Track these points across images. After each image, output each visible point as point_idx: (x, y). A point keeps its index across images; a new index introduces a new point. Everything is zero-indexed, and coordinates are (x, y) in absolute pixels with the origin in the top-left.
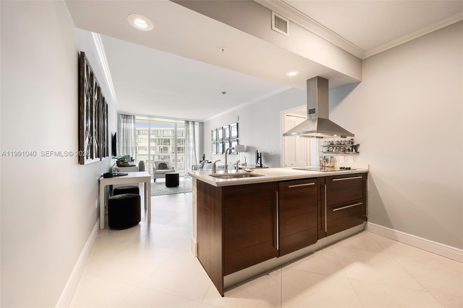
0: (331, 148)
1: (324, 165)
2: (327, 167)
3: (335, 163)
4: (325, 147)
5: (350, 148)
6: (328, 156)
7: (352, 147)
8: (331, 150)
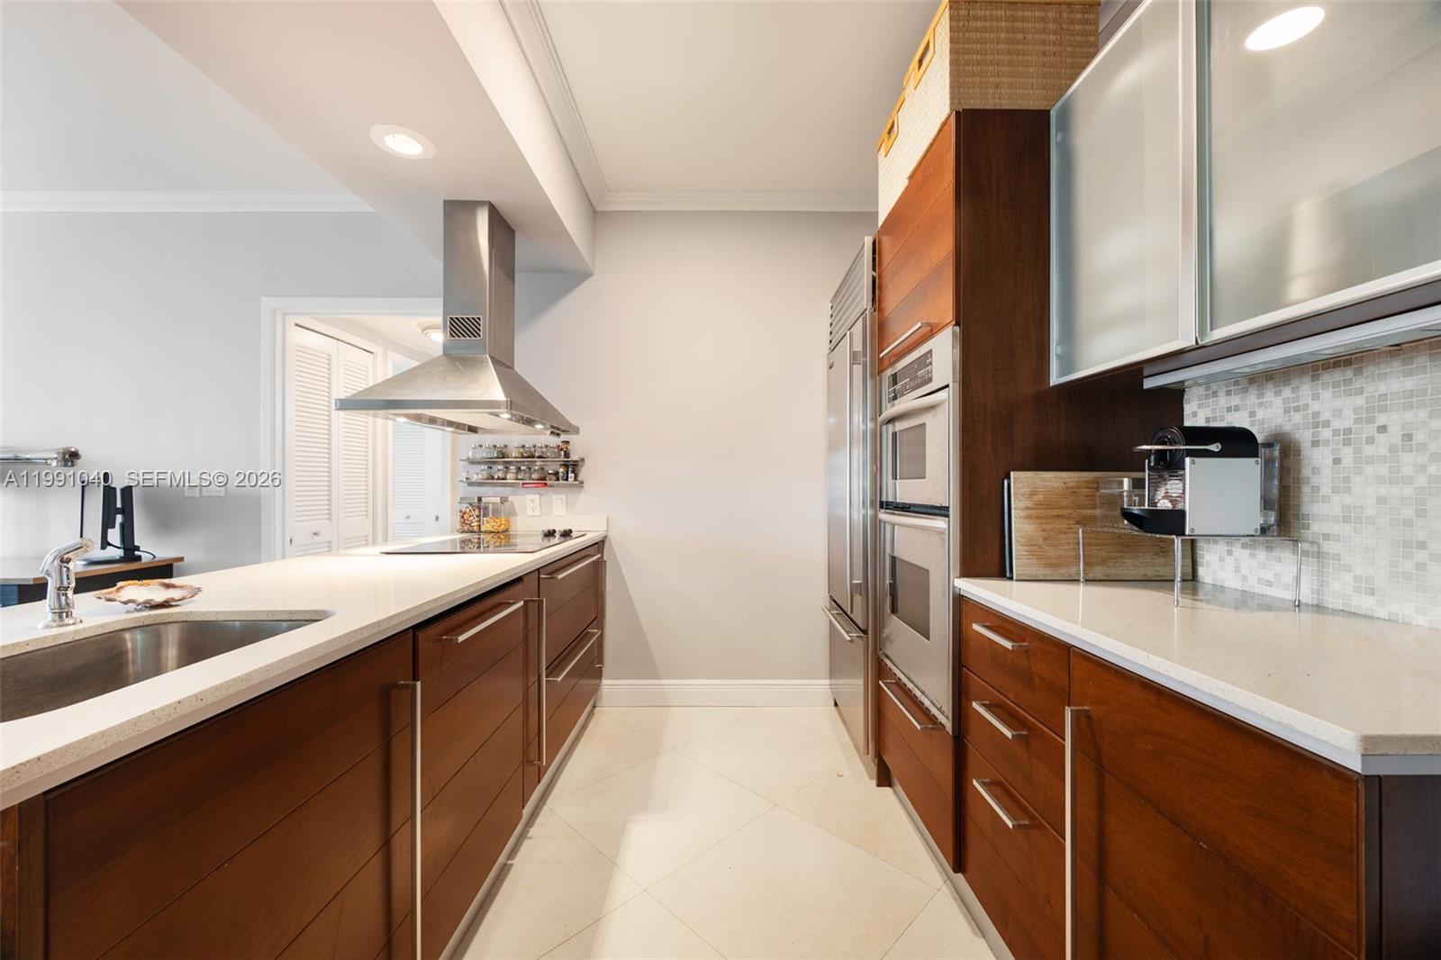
0: (500, 467)
1: (476, 529)
2: (486, 532)
3: (512, 519)
4: (479, 463)
5: (561, 470)
6: (491, 496)
7: (566, 465)
8: (501, 475)
